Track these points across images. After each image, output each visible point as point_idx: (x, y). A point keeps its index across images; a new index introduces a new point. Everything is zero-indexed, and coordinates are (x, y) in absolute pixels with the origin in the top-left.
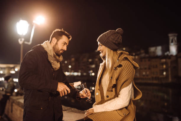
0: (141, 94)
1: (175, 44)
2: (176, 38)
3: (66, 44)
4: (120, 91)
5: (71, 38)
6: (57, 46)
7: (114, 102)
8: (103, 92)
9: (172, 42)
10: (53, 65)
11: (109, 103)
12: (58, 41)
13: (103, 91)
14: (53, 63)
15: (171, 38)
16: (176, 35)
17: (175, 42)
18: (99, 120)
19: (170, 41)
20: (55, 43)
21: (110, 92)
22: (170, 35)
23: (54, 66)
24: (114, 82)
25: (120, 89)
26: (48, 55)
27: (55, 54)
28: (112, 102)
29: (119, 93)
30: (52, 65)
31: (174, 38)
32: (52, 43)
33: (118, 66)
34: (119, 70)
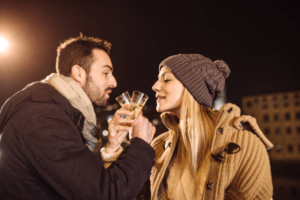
33: (225, 150)
34: (232, 160)
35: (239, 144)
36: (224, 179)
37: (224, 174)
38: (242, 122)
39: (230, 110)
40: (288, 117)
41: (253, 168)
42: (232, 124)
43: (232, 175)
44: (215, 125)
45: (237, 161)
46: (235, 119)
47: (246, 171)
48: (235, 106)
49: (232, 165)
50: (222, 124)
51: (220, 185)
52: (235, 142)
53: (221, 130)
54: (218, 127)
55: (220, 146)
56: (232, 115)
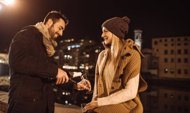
0: (147, 85)
1: (139, 41)
2: (140, 35)
3: (63, 29)
4: (127, 81)
5: (68, 23)
6: (52, 28)
7: (121, 93)
8: (105, 84)
9: (137, 38)
10: (49, 49)
11: (116, 96)
12: (54, 23)
13: (105, 82)
14: (49, 47)
15: (136, 34)
16: (141, 31)
17: (140, 38)
18: (105, 112)
19: (136, 37)
20: (50, 25)
21: (116, 83)
22: (135, 31)
23: (49, 51)
24: (121, 72)
25: (127, 80)
26: (44, 38)
27: (51, 38)
28: (119, 93)
29: (126, 84)
30: (47, 50)
31: (139, 34)
32: (47, 24)
33: (125, 55)
34: (127, 58)
35: (131, 54)
36: (123, 65)
37: (123, 63)
38: (133, 46)
39: (129, 41)
40: (179, 52)
41: (134, 62)
42: (130, 47)
43: (126, 64)
44: (123, 46)
45: (129, 59)
46: (131, 45)
47: (131, 63)
48: (132, 40)
49: (127, 60)
50: (126, 46)
51: (122, 67)
52: (129, 53)
53: (125, 48)
54: (124, 47)
55: (124, 54)
56: (130, 43)
